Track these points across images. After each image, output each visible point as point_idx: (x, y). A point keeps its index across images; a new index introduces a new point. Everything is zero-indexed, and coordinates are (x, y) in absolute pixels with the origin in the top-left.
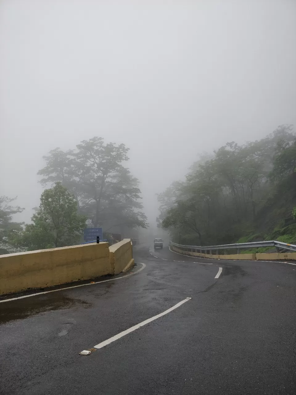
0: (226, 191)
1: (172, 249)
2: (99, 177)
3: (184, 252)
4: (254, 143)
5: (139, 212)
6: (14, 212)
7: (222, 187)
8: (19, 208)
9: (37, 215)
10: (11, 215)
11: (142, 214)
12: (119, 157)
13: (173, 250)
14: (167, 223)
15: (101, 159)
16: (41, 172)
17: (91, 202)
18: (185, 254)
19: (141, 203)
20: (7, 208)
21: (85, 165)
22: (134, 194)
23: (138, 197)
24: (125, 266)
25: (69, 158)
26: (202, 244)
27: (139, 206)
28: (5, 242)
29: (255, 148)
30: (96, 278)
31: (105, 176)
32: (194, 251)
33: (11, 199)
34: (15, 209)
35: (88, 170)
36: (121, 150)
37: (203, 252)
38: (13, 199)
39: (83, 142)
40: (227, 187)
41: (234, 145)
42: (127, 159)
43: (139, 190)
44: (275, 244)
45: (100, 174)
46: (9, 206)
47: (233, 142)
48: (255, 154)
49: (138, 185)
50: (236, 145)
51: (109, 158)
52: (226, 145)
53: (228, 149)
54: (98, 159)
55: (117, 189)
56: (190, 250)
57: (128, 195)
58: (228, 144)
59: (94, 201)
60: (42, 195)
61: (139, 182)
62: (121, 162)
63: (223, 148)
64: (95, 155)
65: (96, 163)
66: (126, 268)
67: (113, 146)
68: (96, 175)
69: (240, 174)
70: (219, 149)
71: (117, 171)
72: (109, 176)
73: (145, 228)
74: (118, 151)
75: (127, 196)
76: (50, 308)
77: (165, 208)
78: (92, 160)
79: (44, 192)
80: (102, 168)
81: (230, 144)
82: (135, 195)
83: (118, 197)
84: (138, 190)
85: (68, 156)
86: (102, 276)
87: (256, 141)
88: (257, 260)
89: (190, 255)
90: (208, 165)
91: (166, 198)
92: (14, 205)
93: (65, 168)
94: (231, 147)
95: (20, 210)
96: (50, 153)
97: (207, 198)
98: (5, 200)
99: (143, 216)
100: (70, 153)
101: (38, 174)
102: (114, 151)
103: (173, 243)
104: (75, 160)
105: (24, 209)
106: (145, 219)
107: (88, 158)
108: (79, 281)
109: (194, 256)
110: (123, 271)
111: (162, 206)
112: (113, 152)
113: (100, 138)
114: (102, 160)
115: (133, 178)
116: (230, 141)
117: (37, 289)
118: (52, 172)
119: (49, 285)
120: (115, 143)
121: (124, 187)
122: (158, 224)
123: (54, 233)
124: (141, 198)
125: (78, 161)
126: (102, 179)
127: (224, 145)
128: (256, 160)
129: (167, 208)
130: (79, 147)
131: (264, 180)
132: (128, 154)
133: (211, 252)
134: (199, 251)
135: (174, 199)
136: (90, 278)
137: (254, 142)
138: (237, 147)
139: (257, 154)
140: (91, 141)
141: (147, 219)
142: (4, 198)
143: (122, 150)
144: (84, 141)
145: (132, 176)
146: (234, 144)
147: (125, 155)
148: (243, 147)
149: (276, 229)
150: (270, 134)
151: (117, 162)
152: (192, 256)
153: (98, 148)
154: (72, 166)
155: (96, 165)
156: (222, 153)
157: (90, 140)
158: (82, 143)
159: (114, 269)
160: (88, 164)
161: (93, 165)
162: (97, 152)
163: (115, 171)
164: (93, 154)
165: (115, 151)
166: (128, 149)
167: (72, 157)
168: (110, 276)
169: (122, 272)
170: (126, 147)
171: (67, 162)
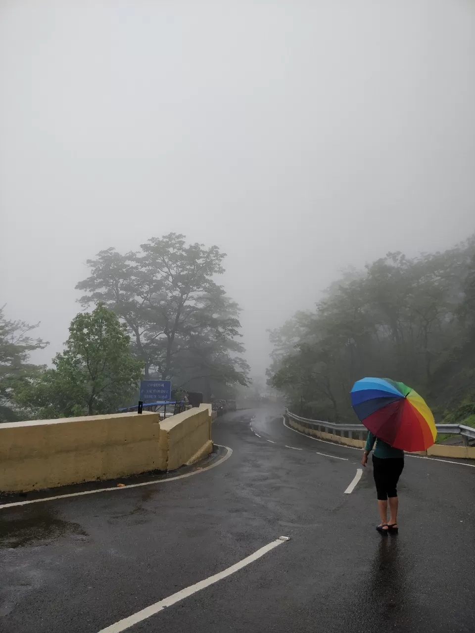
0: (384, 332)
1: (287, 423)
2: (174, 298)
3: (307, 430)
4: (433, 256)
5: (237, 358)
6: (33, 348)
7: (377, 326)
8: (40, 341)
9: (62, 354)
10: (27, 352)
11: (243, 361)
12: (209, 267)
13: (290, 425)
14: (279, 380)
15: (180, 269)
16: (82, 285)
17: (161, 338)
18: (309, 434)
19: (241, 344)
20: (21, 341)
21: (154, 278)
22: (230, 328)
23: (236, 333)
24: (192, 454)
25: (128, 266)
26: (338, 420)
27: (238, 348)
28: (8, 396)
29: (435, 264)
30: (131, 476)
31: (184, 296)
32: (323, 430)
33: (30, 325)
34: (34, 343)
35: (159, 285)
36: (212, 255)
37: (338, 433)
38: (33, 327)
39: (153, 240)
40: (386, 326)
41: (399, 257)
42: (221, 271)
43: (238, 322)
44: (462, 430)
45: (177, 293)
46: (26, 338)
47: (399, 253)
48: (435, 275)
49: (239, 314)
50: (404, 256)
51: (193, 268)
52: (386, 256)
53: (390, 263)
54: (175, 269)
55: (203, 319)
56: (316, 428)
57: (221, 330)
58: (389, 254)
59: (164, 336)
60: (72, 322)
61: (240, 309)
62: (211, 275)
63: (381, 260)
64: (170, 263)
65: (172, 275)
66: (194, 458)
67: (200, 248)
68: (170, 295)
69: (409, 306)
70: (374, 264)
71: (205, 289)
72: (192, 297)
73: (245, 385)
74: (207, 257)
75: (218, 331)
76: (13, 540)
77: (282, 354)
78: (166, 269)
79: (76, 318)
80: (180, 284)
81: (393, 256)
82: (232, 331)
83: (206, 331)
84: (236, 323)
85: (127, 262)
86: (142, 473)
87: (438, 253)
88: (429, 457)
89: (315, 436)
90: (353, 287)
91: (283, 338)
92: (33, 336)
93: (121, 281)
94: (395, 260)
95: (42, 345)
96: (99, 255)
97: (350, 342)
98: (20, 327)
99: (244, 365)
100: (131, 257)
101: (77, 288)
102: (201, 257)
103: (290, 414)
104: (136, 268)
105: (48, 343)
106: (247, 370)
107: (160, 266)
108: (99, 480)
109: (323, 439)
110: (187, 464)
111: (277, 350)
112: (199, 258)
113: (180, 236)
114: (182, 271)
115: (231, 302)
116: (393, 251)
117: (14, 494)
118: (100, 285)
119: (38, 487)
120: (203, 245)
121: (215, 316)
122: (267, 380)
123: (88, 387)
124: (241, 336)
125: (144, 269)
126: (180, 301)
127: (383, 256)
128: (436, 284)
129: (285, 355)
130: (145, 247)
131: (447, 318)
132: (224, 263)
133: (350, 434)
134: (331, 431)
135: (296, 340)
136: (119, 476)
137: (434, 254)
138: (404, 262)
139: (437, 274)
140: (165, 240)
141: (250, 371)
142: (18, 324)
143: (214, 256)
144: (153, 238)
145: (230, 298)
146: (401, 255)
147: (219, 265)
148: (416, 262)
149: (465, 402)
150: (462, 243)
151: (205, 275)
152: (319, 438)
153: (176, 250)
154: (133, 278)
155: (171, 279)
156: (380, 270)
157: (164, 237)
158: (150, 242)
159: (167, 461)
160: (159, 276)
161: (167, 278)
162: (174, 258)
163: (201, 289)
164: (166, 260)
165: (204, 257)
166: (223, 255)
167: (133, 264)
168: (158, 473)
169: (184, 465)
170: (221, 252)
171: (124, 270)
